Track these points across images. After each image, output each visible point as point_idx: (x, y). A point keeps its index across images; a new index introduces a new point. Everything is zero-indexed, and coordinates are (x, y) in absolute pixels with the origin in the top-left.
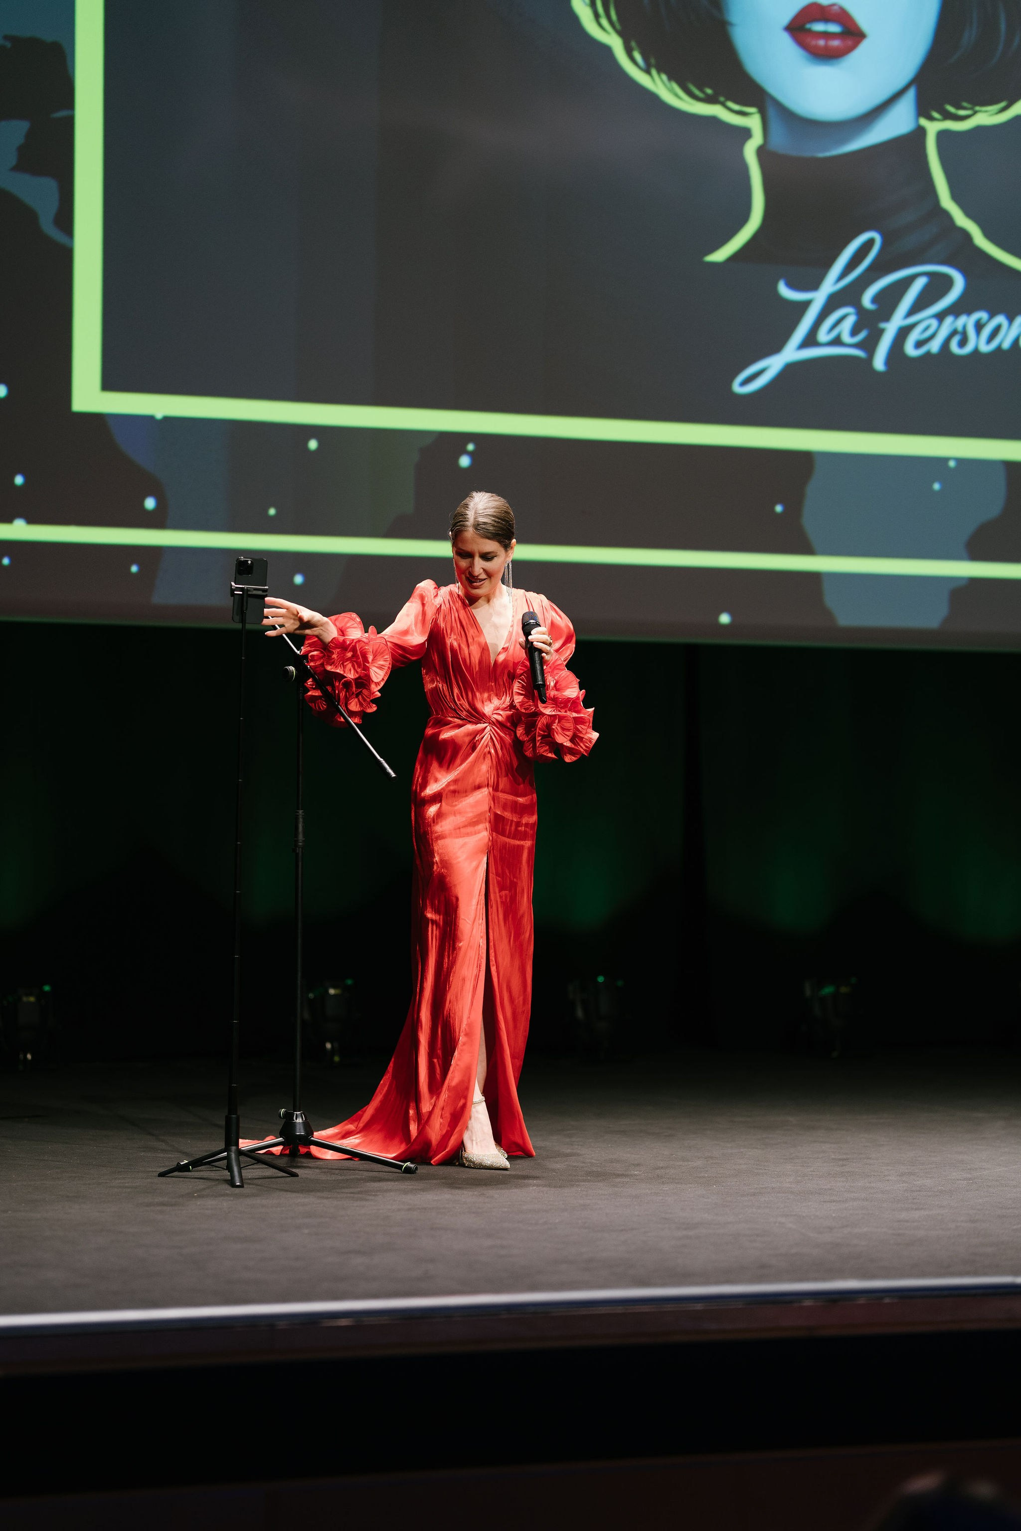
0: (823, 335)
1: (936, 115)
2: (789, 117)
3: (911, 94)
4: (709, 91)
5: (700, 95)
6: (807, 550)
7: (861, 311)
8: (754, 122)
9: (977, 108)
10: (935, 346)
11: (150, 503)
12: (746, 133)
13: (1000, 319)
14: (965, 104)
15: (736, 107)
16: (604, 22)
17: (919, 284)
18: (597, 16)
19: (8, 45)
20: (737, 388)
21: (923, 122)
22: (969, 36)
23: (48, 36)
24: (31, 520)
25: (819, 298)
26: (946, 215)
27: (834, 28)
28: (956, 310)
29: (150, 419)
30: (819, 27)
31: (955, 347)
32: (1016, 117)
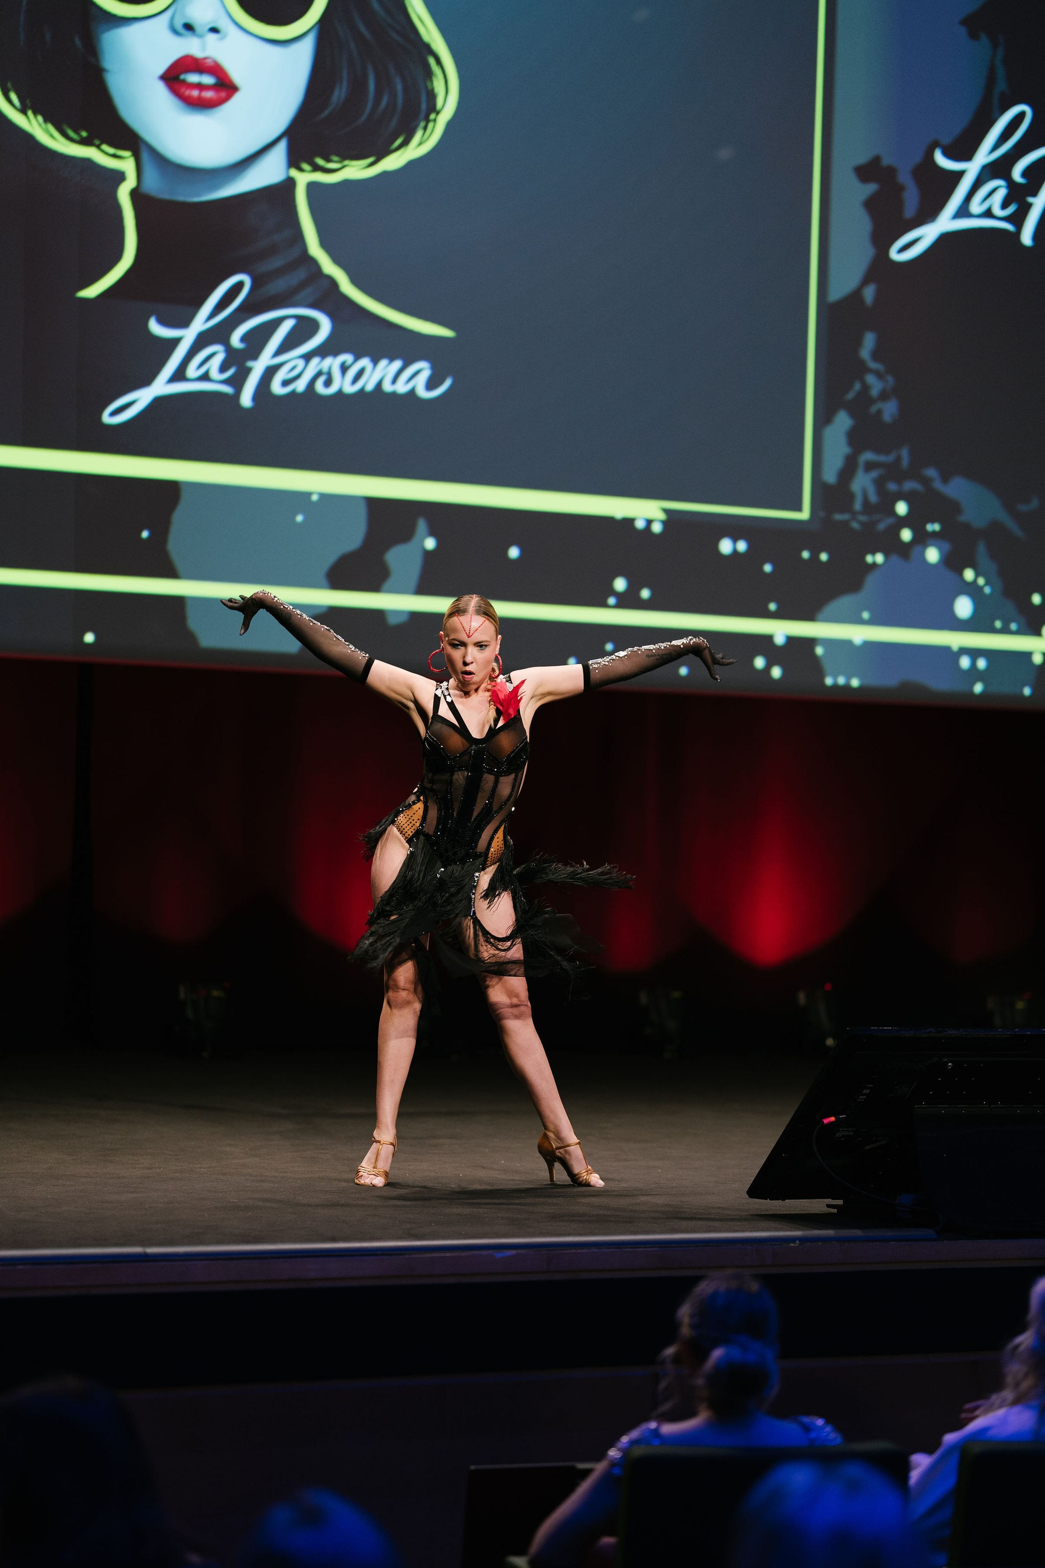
0: (192, 371)
1: (306, 166)
2: (163, 162)
3: (282, 146)
4: (84, 134)
5: (76, 137)
6: (173, 574)
7: (229, 349)
8: (127, 166)
9: (346, 162)
10: (300, 386)
12: (120, 177)
13: (365, 362)
14: (335, 158)
15: (111, 150)
17: (287, 326)
20: (106, 418)
21: (294, 173)
22: (339, 94)
25: (189, 335)
26: (316, 263)
27: (208, 80)
28: (323, 351)
30: (193, 78)
31: (320, 388)
32: (384, 174)
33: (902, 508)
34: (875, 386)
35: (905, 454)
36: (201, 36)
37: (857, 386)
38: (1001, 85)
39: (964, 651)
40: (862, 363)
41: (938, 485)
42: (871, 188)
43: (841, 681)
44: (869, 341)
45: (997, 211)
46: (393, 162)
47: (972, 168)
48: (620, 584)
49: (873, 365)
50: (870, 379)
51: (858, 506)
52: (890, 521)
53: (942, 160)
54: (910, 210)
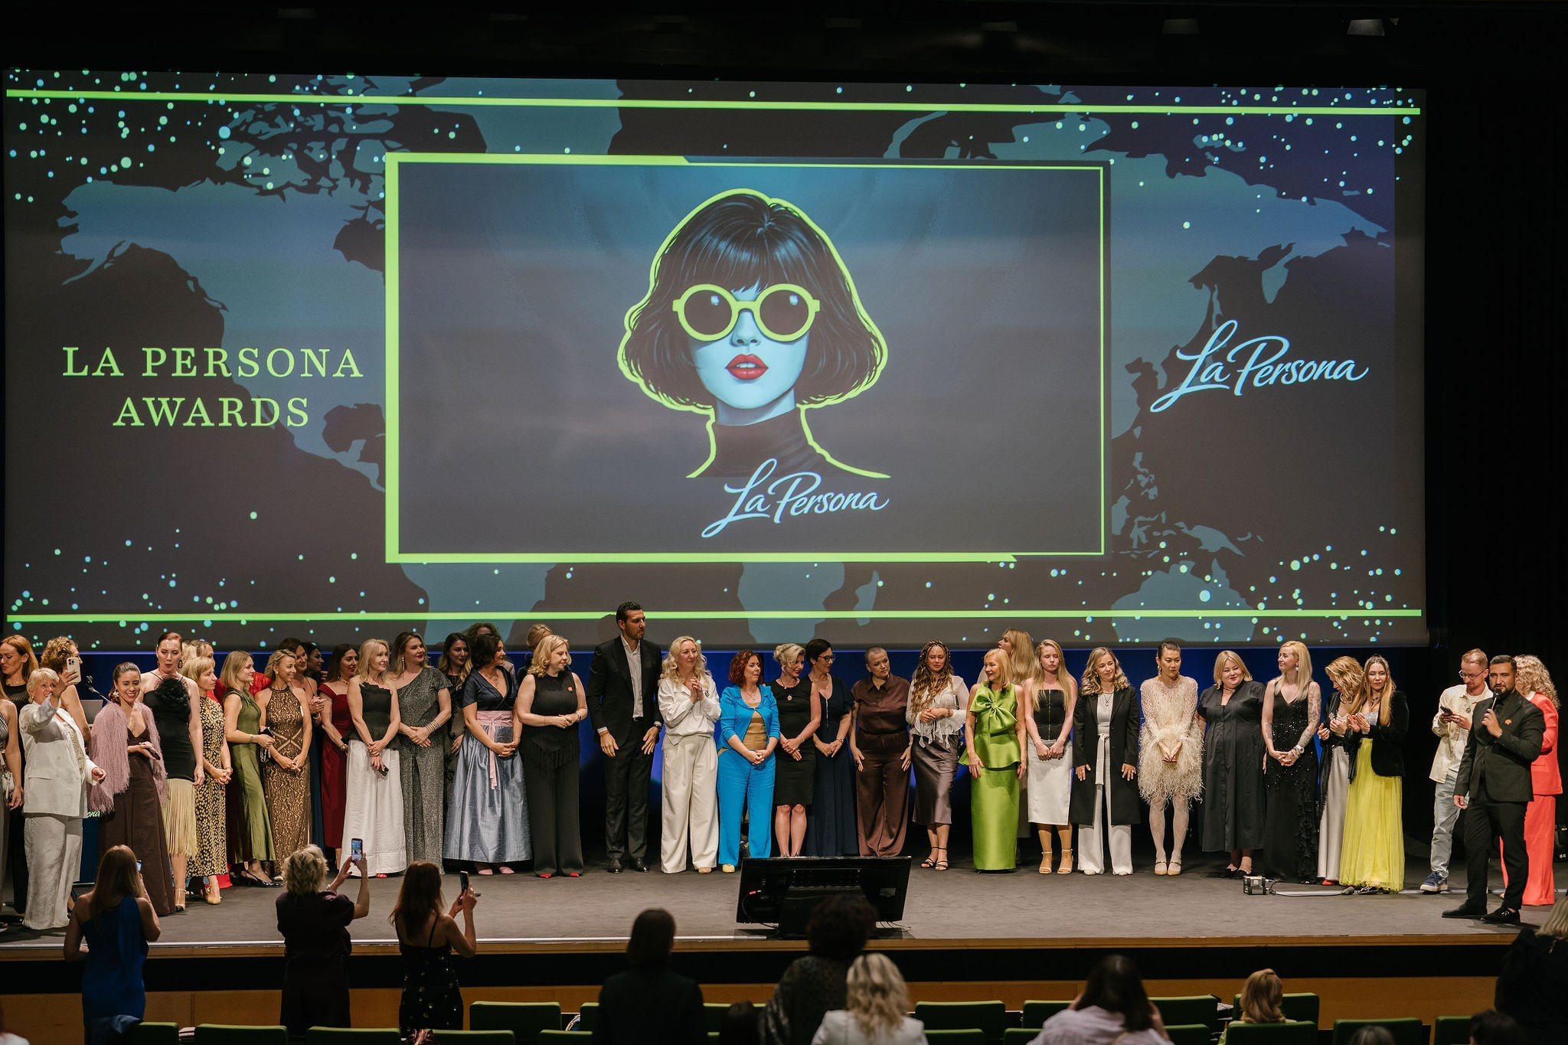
0: (747, 509)
1: (805, 402)
2: (730, 409)
3: (792, 393)
4: (688, 400)
5: (684, 402)
6: (743, 610)
7: (766, 495)
8: (711, 412)
9: (827, 397)
10: (806, 510)
11: (421, 601)
12: (707, 418)
13: (841, 495)
14: (821, 396)
15: (702, 406)
16: (635, 372)
17: (798, 481)
18: (631, 370)
19: (356, 408)
20: (703, 535)
21: (798, 405)
22: (822, 363)
23: (374, 403)
24: (367, 612)
25: (746, 491)
26: (812, 447)
27: (751, 366)
28: (816, 493)
29: (422, 564)
30: (743, 366)
31: (816, 510)
32: (848, 400)
33: (1163, 545)
34: (1143, 480)
35: (1163, 515)
36: (747, 345)
37: (1132, 482)
38: (1217, 310)
39: (1205, 620)
40: (1136, 469)
41: (1185, 530)
42: (1138, 375)
43: (1128, 640)
44: (1139, 456)
45: (1217, 379)
46: (853, 394)
47: (1201, 358)
48: (991, 597)
49: (1142, 470)
50: (1140, 477)
51: (1135, 546)
52: (1156, 552)
53: (1180, 355)
54: (1161, 384)
